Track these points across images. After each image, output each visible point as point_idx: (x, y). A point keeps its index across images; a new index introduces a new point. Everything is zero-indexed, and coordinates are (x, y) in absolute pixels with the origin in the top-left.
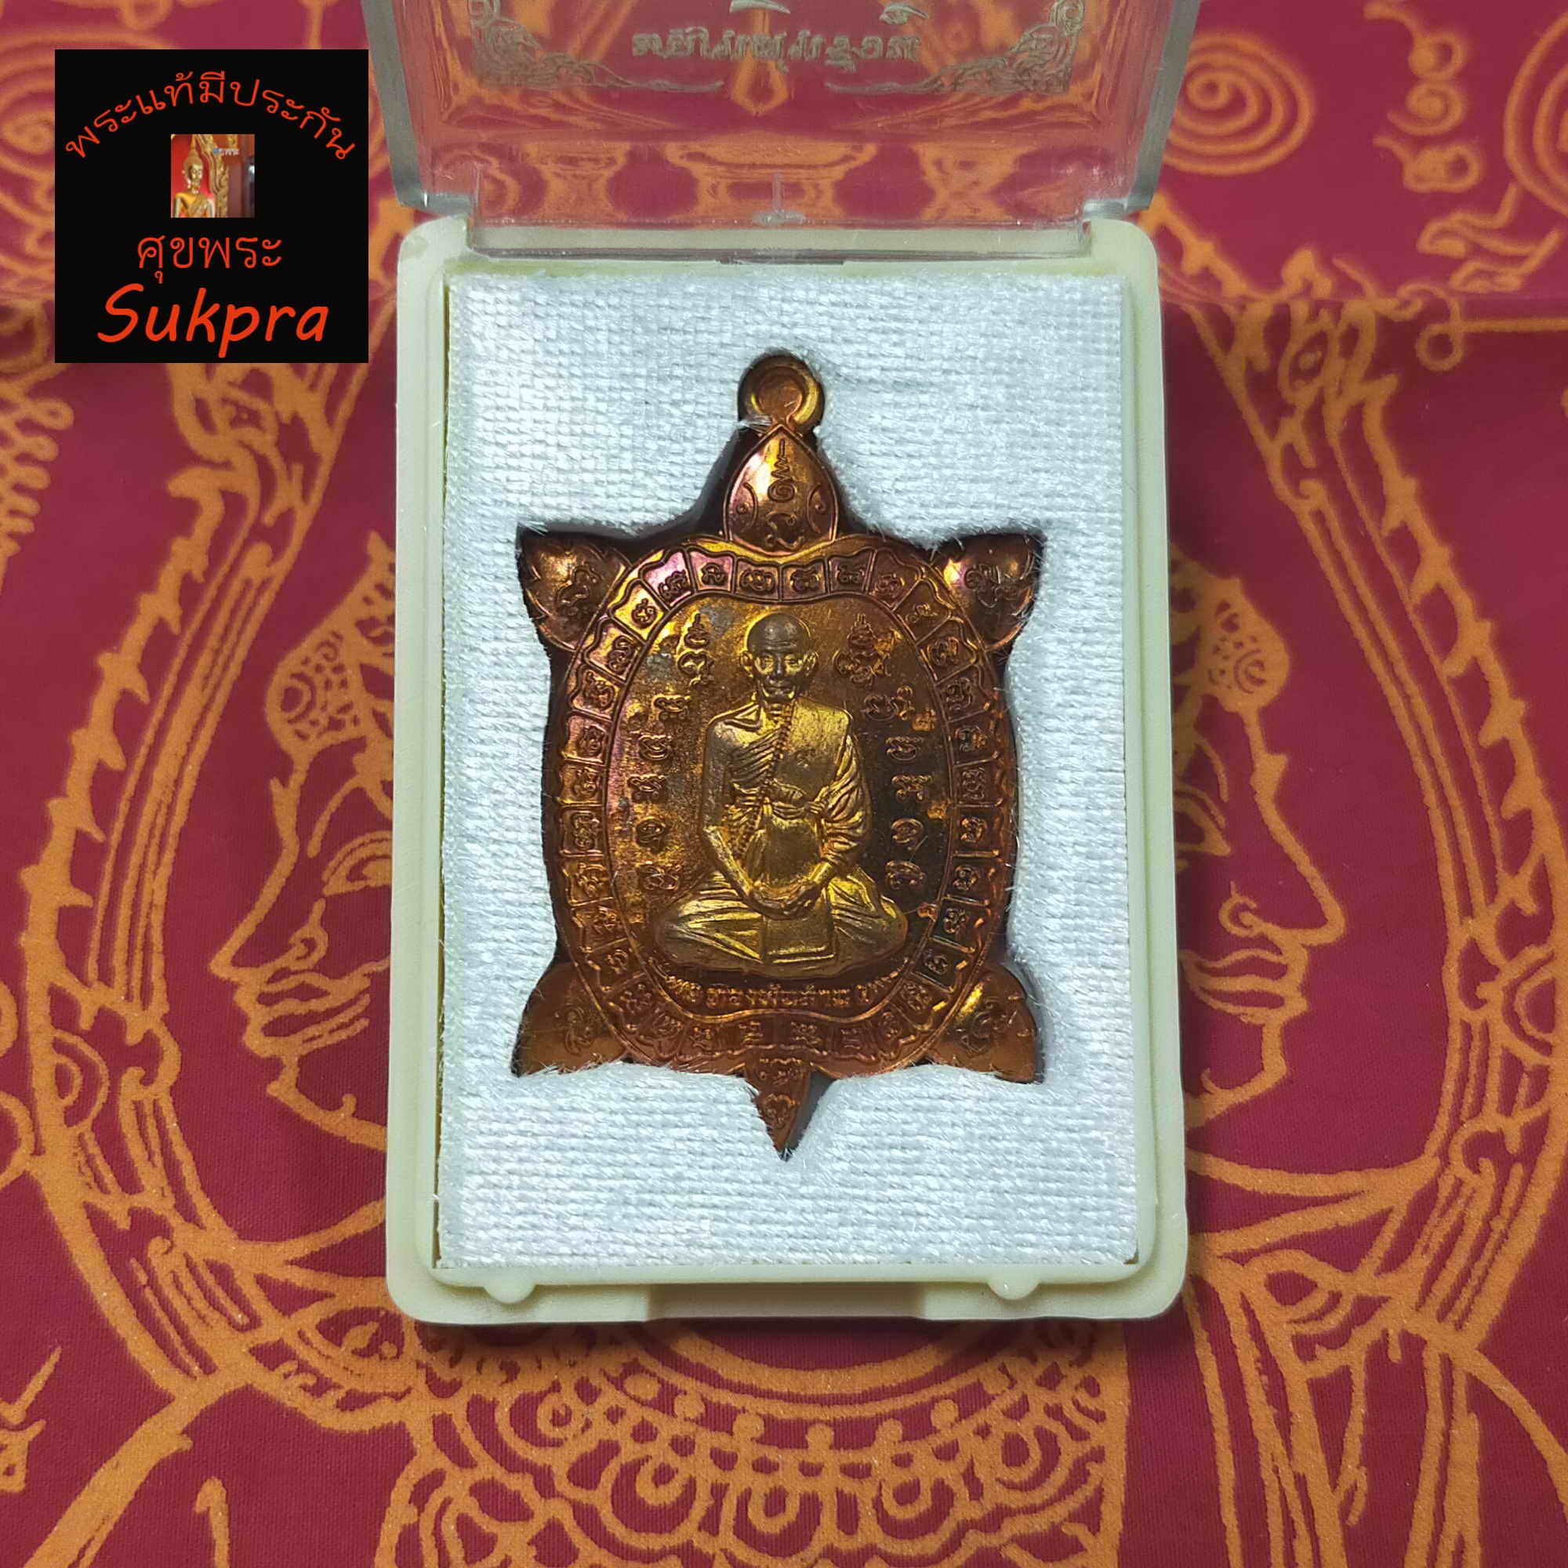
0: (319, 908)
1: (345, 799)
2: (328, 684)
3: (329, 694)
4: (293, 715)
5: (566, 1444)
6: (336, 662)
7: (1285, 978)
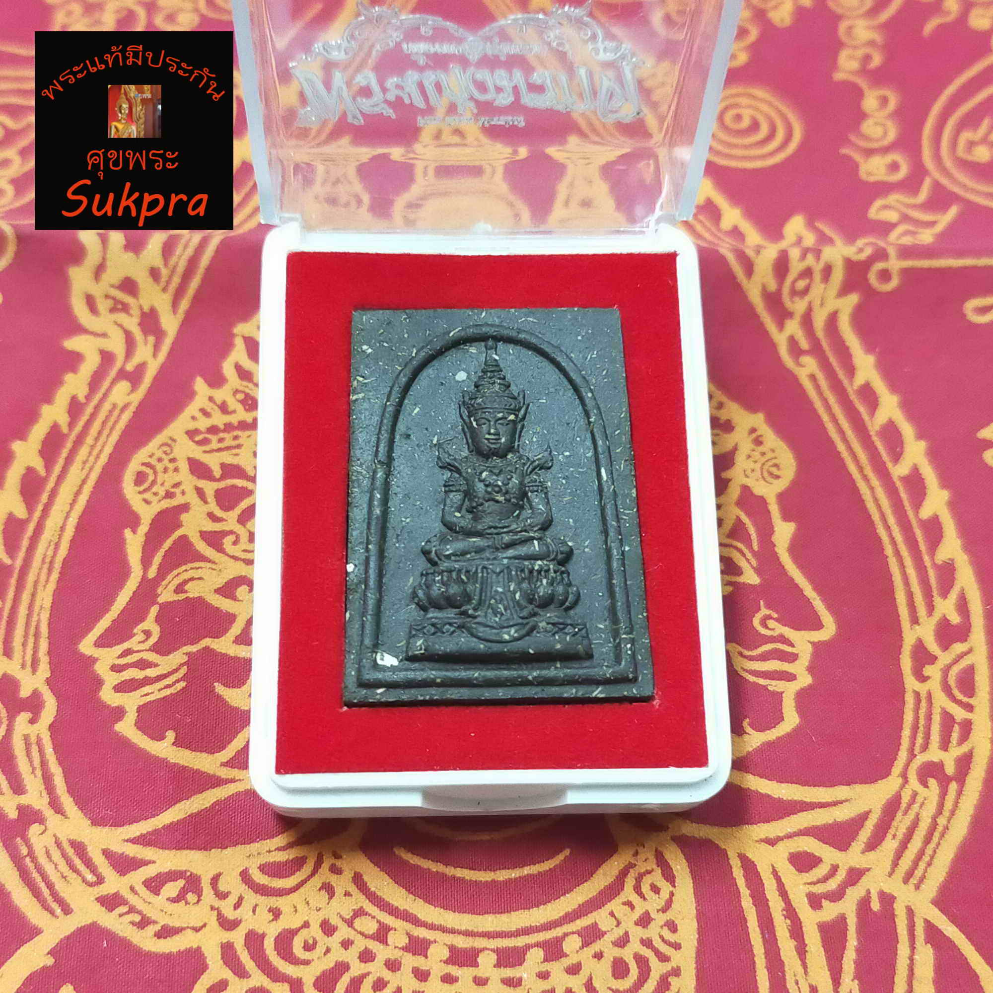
0: (154, 611)
1: (175, 543)
2: (166, 470)
3: (166, 476)
4: (142, 488)
5: (313, 964)
6: (171, 456)
7: (797, 662)
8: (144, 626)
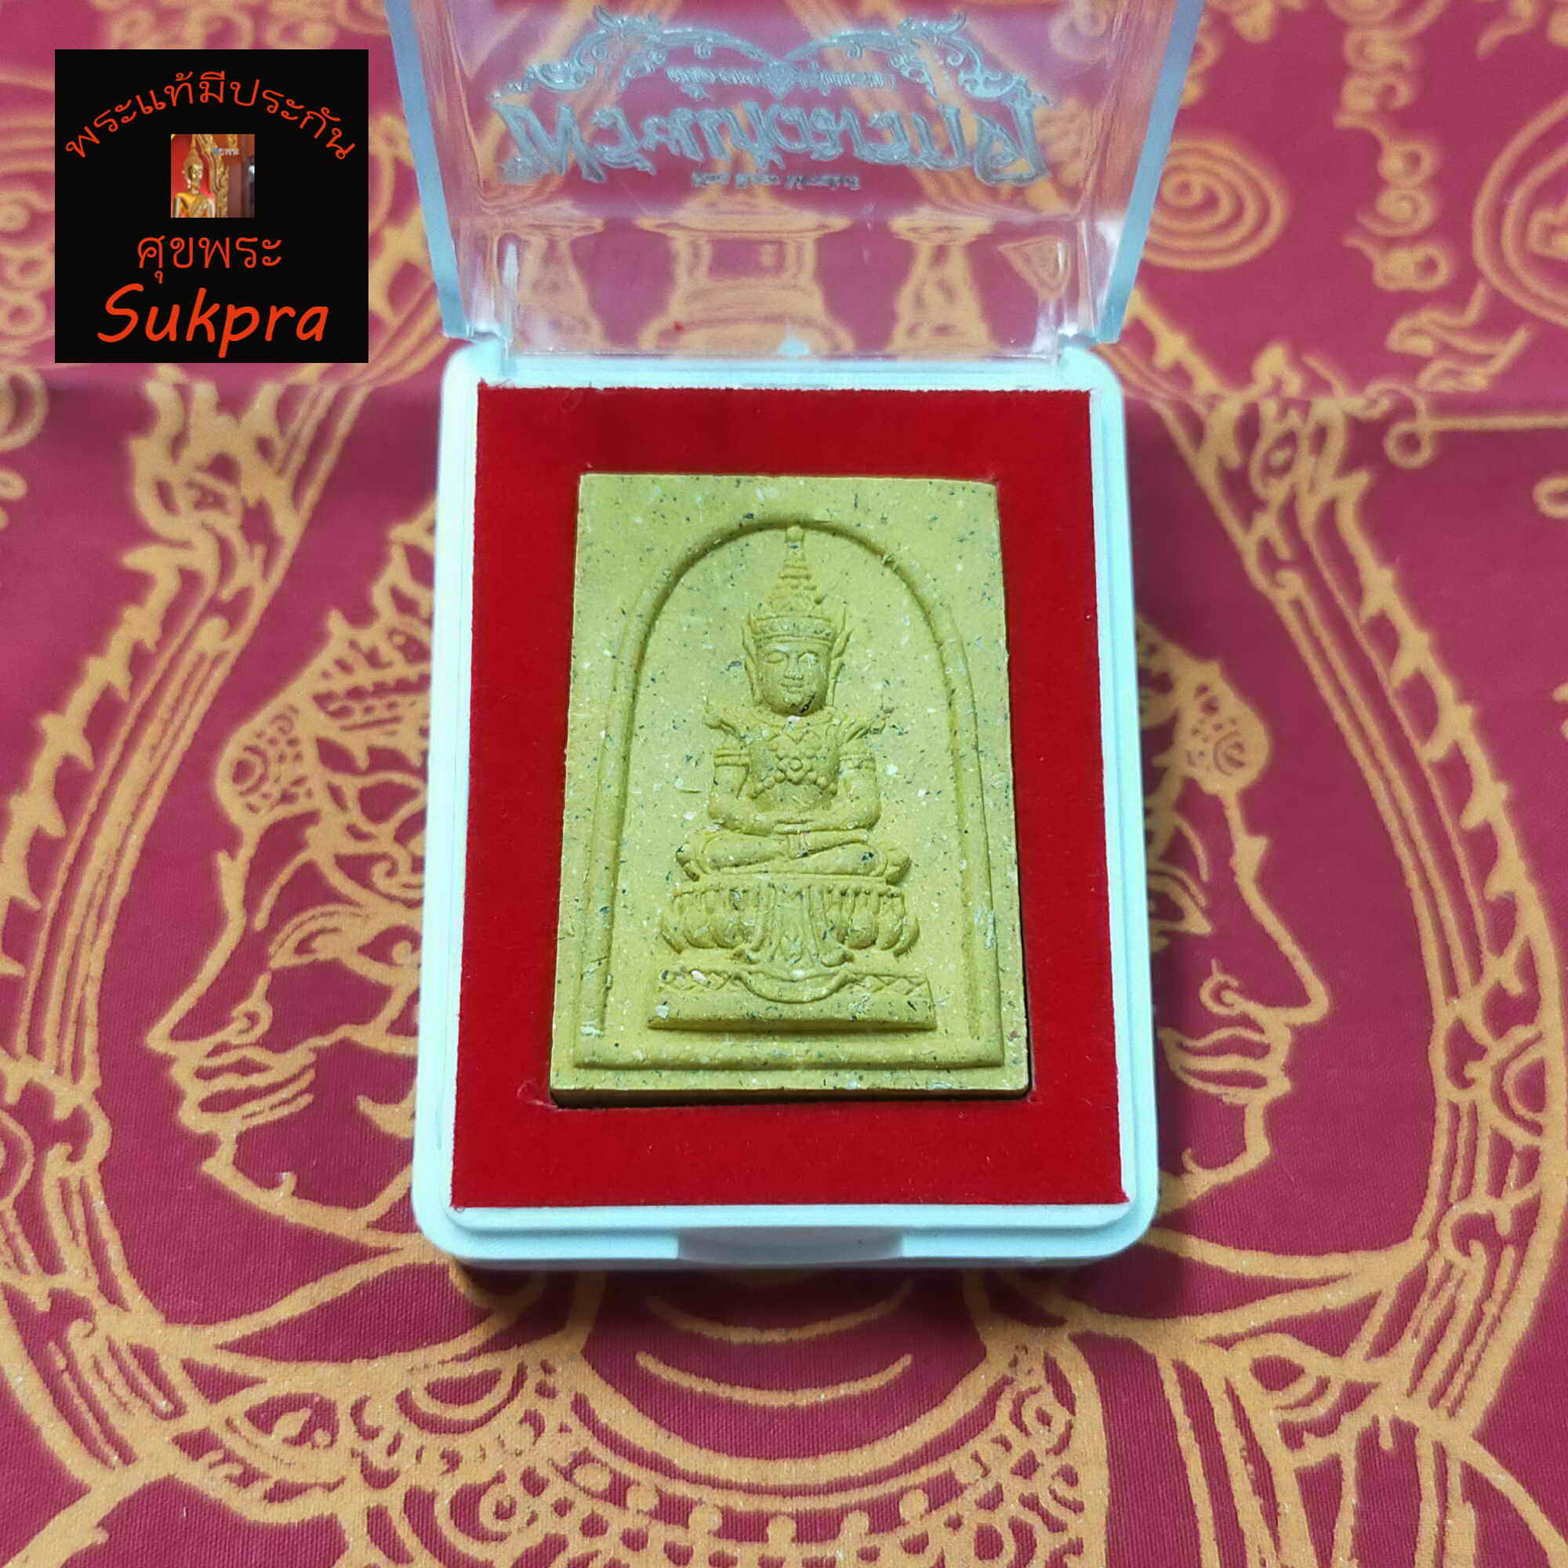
0: (263, 981)
1: (296, 872)
2: (282, 758)
3: (282, 767)
4: (244, 787)
5: (509, 1539)
6: (291, 735)
7: (1268, 1058)
8: (248, 1005)
